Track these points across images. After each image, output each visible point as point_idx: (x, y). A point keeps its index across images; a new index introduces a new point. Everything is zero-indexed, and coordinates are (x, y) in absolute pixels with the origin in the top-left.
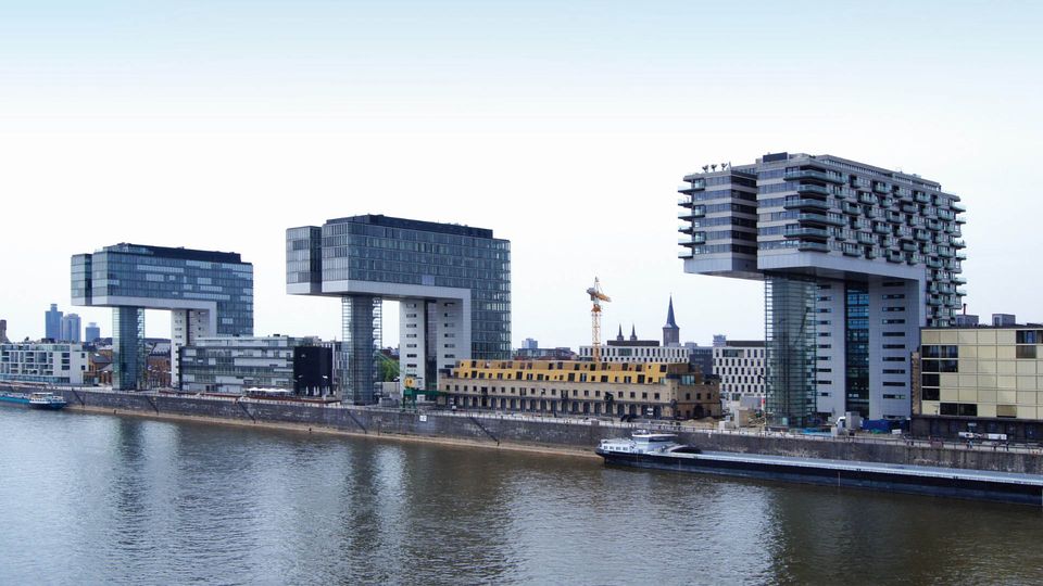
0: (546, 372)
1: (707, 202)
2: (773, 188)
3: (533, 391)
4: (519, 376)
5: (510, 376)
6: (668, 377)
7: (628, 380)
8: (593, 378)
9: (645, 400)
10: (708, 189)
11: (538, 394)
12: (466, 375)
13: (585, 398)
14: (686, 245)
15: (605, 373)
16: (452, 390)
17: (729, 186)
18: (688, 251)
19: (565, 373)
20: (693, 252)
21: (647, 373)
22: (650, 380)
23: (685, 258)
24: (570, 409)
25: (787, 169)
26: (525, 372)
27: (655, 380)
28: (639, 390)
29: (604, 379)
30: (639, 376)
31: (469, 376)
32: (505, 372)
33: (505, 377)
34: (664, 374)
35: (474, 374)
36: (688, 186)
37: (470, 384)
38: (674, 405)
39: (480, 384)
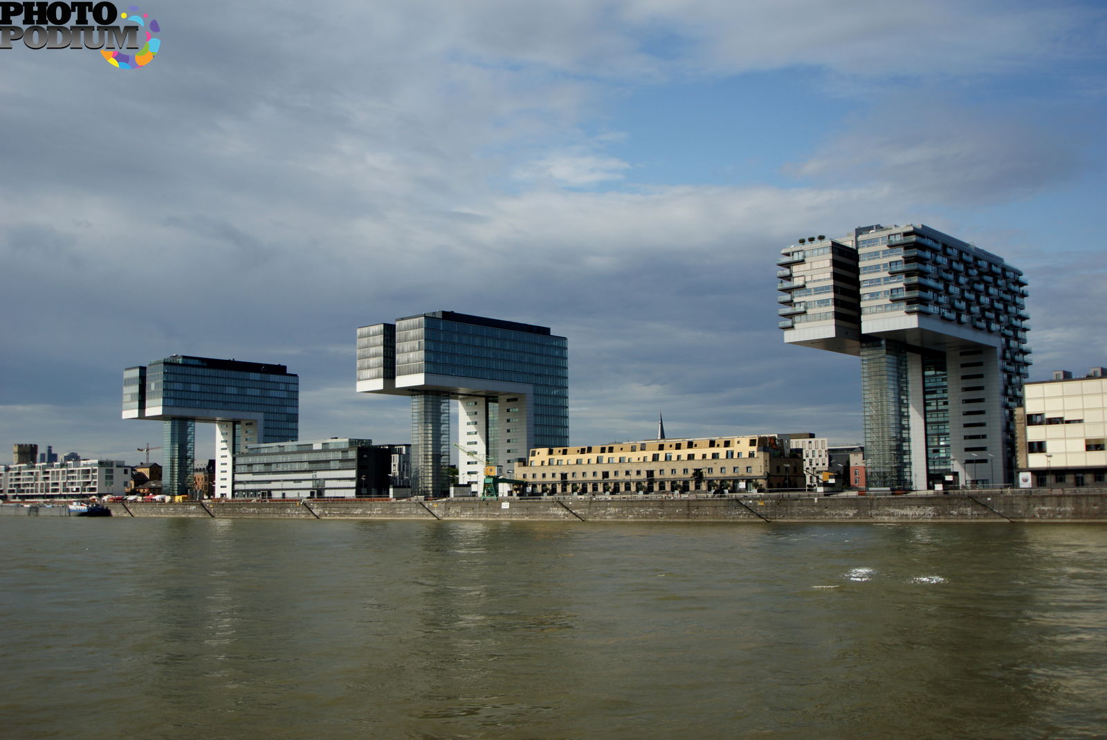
0: (627, 455)
1: (806, 274)
2: (875, 255)
4: (599, 460)
5: (589, 461)
6: (758, 450)
7: (716, 456)
8: (679, 457)
9: (736, 475)
10: (808, 260)
11: (622, 476)
12: (543, 462)
13: (672, 477)
15: (691, 451)
16: (530, 478)
17: (830, 257)
19: (649, 455)
20: (794, 322)
21: (735, 448)
22: (740, 454)
24: (656, 487)
25: (889, 236)
26: (606, 456)
27: (745, 454)
28: (730, 465)
29: (691, 457)
30: (728, 452)
31: (546, 463)
32: (585, 457)
33: (585, 462)
34: (754, 449)
35: (551, 461)
37: (549, 472)
38: (767, 477)
39: (558, 471)
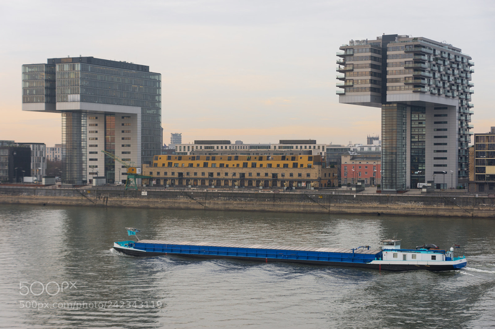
0: (226, 162)
1: (355, 63)
2: (396, 56)
3: (219, 174)
4: (206, 165)
5: (198, 165)
6: (315, 164)
7: (286, 166)
8: (261, 165)
9: (300, 178)
10: (355, 55)
11: (222, 176)
12: (164, 165)
13: (257, 178)
14: (340, 87)
15: (269, 162)
16: (155, 175)
17: (369, 54)
18: (342, 90)
19: (241, 163)
20: (345, 91)
21: (299, 162)
22: (302, 165)
23: (340, 94)
24: (246, 184)
25: (406, 46)
26: (210, 163)
27: (305, 166)
28: (296, 172)
29: (270, 166)
30: (294, 164)
31: (166, 165)
32: (195, 163)
33: (195, 165)
34: (311, 163)
35: (170, 164)
36: (343, 52)
37: (169, 171)
38: (319, 180)
39: (177, 171)
